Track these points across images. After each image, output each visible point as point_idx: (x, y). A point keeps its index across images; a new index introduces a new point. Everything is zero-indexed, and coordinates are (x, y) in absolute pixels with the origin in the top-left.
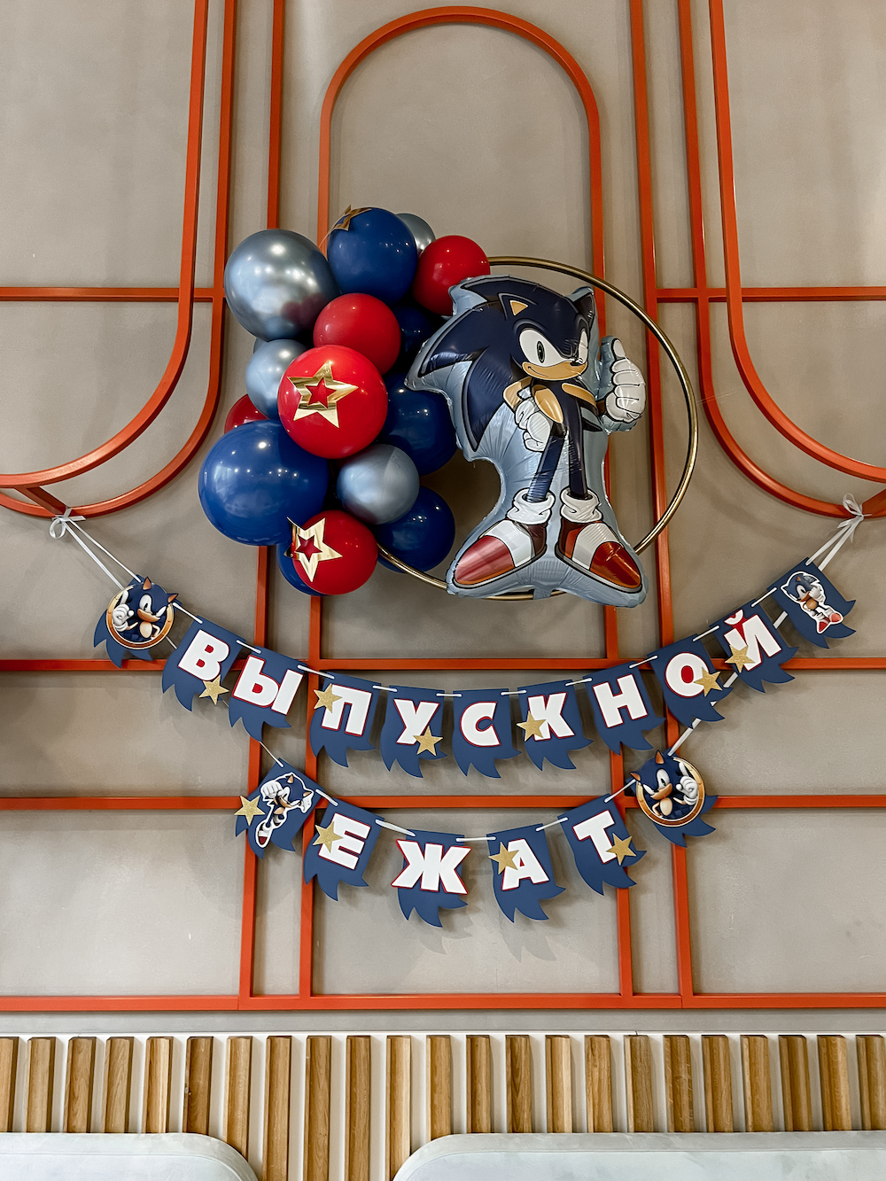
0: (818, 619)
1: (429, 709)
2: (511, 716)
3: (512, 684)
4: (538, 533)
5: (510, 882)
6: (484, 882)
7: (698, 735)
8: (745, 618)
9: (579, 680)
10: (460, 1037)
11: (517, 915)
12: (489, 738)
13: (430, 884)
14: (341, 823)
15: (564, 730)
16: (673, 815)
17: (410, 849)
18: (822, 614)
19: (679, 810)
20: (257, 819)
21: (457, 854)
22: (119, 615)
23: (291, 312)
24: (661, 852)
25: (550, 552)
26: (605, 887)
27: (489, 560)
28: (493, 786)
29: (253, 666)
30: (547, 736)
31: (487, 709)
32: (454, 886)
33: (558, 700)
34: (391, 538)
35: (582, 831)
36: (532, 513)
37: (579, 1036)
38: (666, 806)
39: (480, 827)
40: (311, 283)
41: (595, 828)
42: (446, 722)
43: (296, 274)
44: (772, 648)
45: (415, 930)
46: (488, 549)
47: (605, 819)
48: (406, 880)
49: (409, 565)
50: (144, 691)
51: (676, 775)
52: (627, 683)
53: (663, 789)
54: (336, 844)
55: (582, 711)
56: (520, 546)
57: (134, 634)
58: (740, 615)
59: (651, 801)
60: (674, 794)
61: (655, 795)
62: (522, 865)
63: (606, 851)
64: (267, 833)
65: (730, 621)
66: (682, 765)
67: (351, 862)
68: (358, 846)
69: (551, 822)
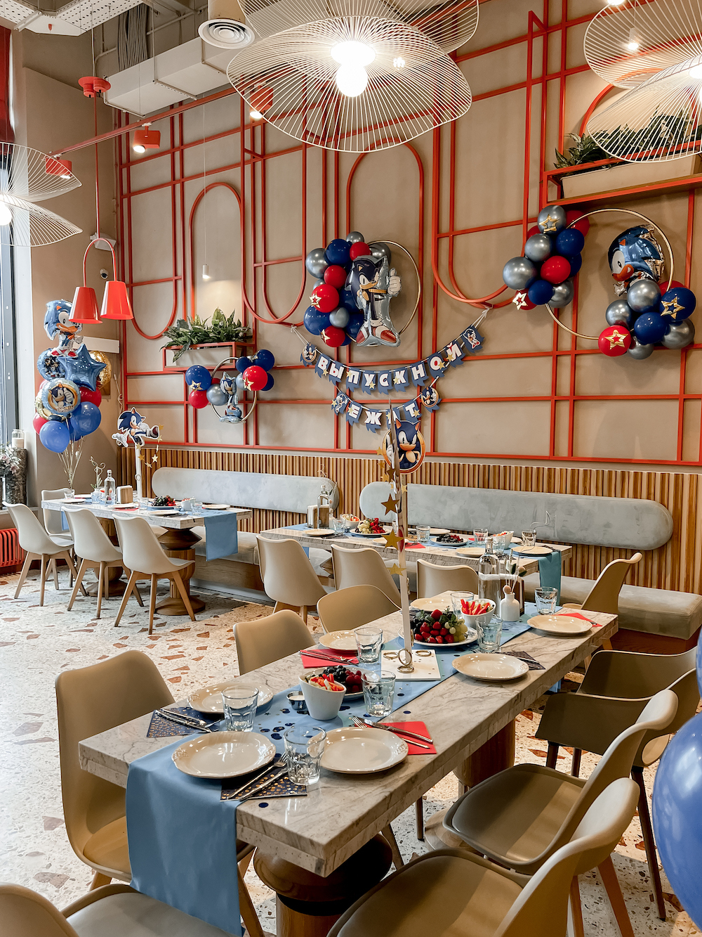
0: (472, 344)
1: (372, 376)
2: (391, 378)
3: (393, 368)
4: (367, 330)
7: (438, 381)
8: (453, 345)
9: (408, 367)
12: (387, 384)
13: (373, 422)
14: (353, 407)
15: (404, 381)
16: (430, 404)
17: (369, 413)
18: (474, 342)
19: (432, 402)
20: (336, 406)
21: (379, 415)
22: (305, 353)
23: (320, 272)
24: (428, 415)
28: (387, 397)
29: (333, 365)
30: (400, 383)
31: (385, 376)
32: (378, 422)
33: (403, 372)
35: (407, 409)
36: (366, 324)
38: (428, 402)
39: (385, 408)
41: (410, 408)
42: (376, 380)
44: (459, 354)
45: (369, 434)
47: (413, 405)
50: (311, 373)
51: (431, 393)
52: (420, 367)
53: (428, 397)
54: (352, 412)
55: (409, 376)
56: (365, 333)
57: (308, 358)
58: (451, 344)
59: (424, 400)
60: (431, 398)
61: (426, 399)
63: (412, 414)
64: (338, 409)
65: (448, 346)
66: (433, 390)
67: (355, 417)
68: (357, 413)
69: (400, 406)
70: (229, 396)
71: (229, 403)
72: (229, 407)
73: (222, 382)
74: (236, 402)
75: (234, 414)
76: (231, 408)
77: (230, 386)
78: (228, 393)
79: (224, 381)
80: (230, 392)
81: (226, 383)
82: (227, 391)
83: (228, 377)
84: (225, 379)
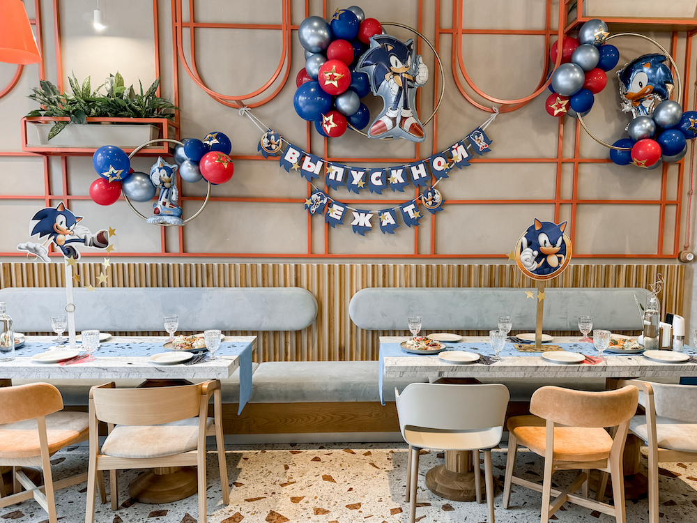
0: (480, 146)
1: (361, 174)
2: (386, 176)
3: (387, 167)
4: (394, 120)
5: (384, 224)
6: (377, 224)
7: (442, 183)
8: (459, 146)
9: (407, 166)
10: (370, 265)
11: (386, 232)
12: (379, 183)
13: (361, 224)
14: (335, 207)
16: (432, 205)
17: (356, 214)
18: (482, 145)
19: (434, 204)
20: (311, 205)
21: (369, 216)
22: (265, 141)
23: (320, 45)
24: (428, 216)
25: (398, 125)
26: (411, 225)
27: (380, 128)
28: (380, 197)
29: (307, 159)
30: (396, 182)
31: (379, 174)
32: (369, 225)
33: (400, 171)
34: (350, 119)
35: (405, 210)
36: (392, 114)
37: (403, 265)
38: (430, 203)
39: (376, 209)
40: (326, 34)
41: (409, 209)
42: (366, 178)
43: (321, 32)
45: (357, 237)
46: (380, 124)
47: (412, 206)
48: (355, 223)
49: (356, 128)
50: (273, 167)
51: (434, 194)
52: (421, 166)
53: (430, 198)
54: (334, 213)
56: (389, 124)
57: (270, 148)
58: (457, 145)
59: (426, 202)
60: (433, 199)
61: (427, 200)
62: (388, 219)
63: (412, 215)
64: (314, 209)
65: (454, 147)
66: (436, 191)
67: (339, 218)
68: (341, 213)
69: (397, 208)
70: (162, 190)
71: (163, 199)
72: (164, 204)
73: (157, 170)
74: (174, 198)
75: (172, 214)
76: (168, 205)
77: (169, 176)
78: (163, 186)
79: (160, 169)
80: (167, 185)
81: (163, 171)
82: (163, 183)
83: (167, 165)
84: (161, 167)
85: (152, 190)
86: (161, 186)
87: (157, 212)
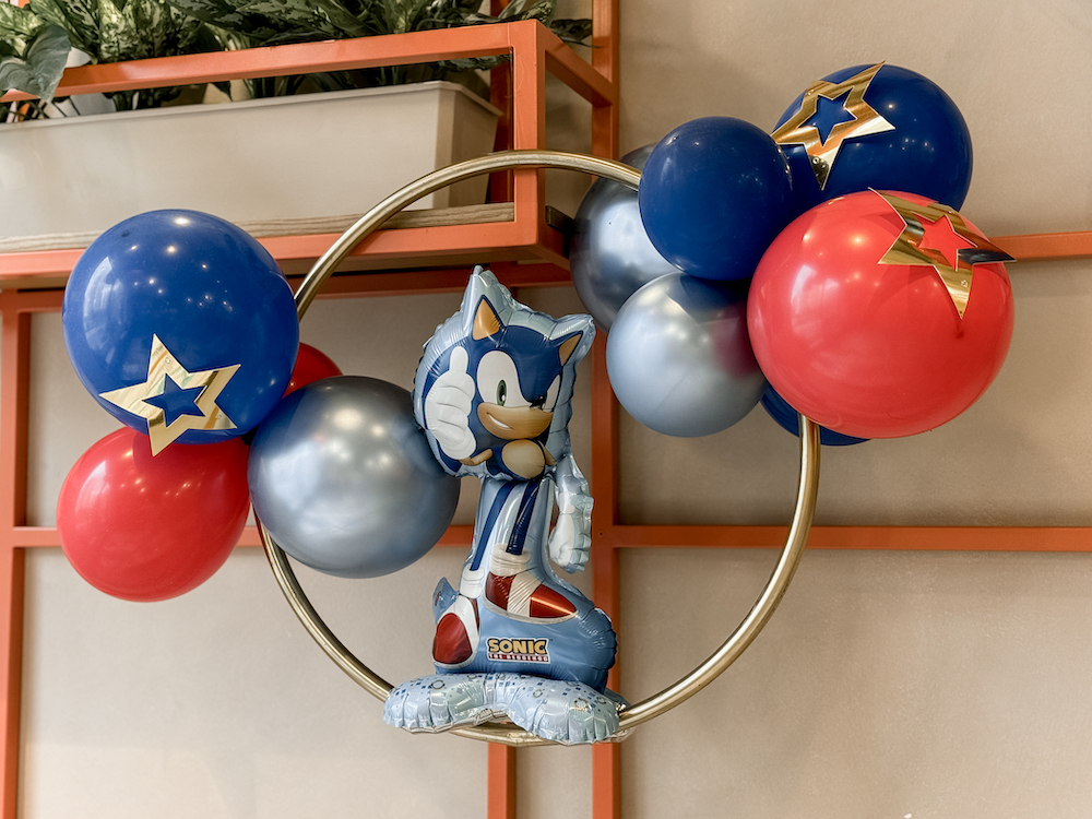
70: (493, 491)
71: (496, 557)
72: (499, 591)
73: (460, 358)
74: (566, 545)
75: (549, 659)
76: (521, 598)
77: (536, 398)
78: (495, 464)
79: (478, 349)
80: (521, 458)
81: (499, 367)
82: (491, 444)
83: (522, 317)
84: (483, 332)
85: (428, 493)
86: (481, 470)
87: (453, 652)
